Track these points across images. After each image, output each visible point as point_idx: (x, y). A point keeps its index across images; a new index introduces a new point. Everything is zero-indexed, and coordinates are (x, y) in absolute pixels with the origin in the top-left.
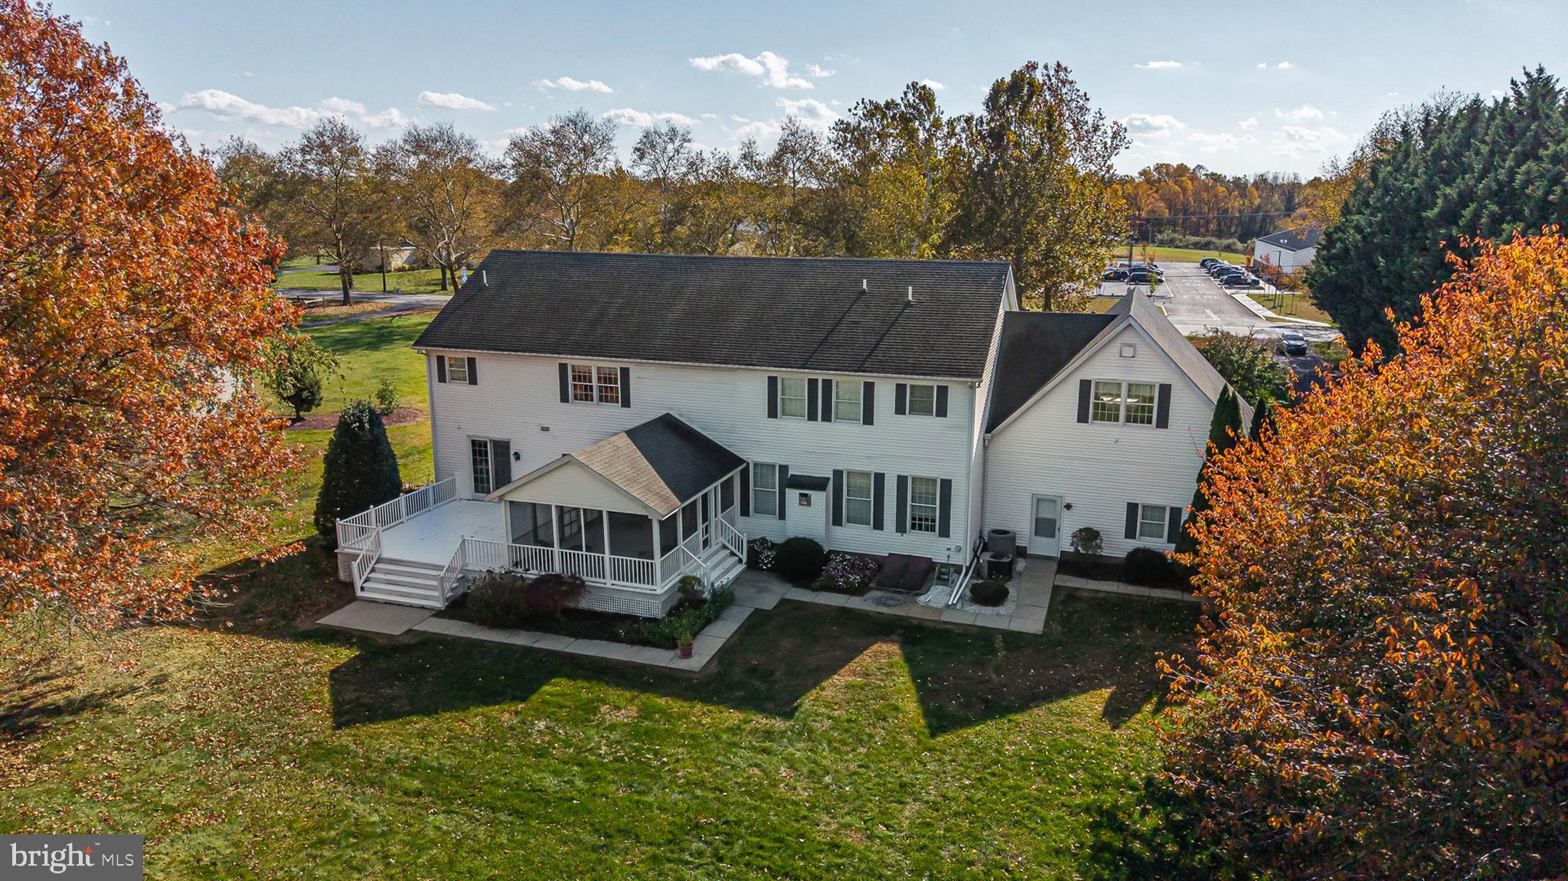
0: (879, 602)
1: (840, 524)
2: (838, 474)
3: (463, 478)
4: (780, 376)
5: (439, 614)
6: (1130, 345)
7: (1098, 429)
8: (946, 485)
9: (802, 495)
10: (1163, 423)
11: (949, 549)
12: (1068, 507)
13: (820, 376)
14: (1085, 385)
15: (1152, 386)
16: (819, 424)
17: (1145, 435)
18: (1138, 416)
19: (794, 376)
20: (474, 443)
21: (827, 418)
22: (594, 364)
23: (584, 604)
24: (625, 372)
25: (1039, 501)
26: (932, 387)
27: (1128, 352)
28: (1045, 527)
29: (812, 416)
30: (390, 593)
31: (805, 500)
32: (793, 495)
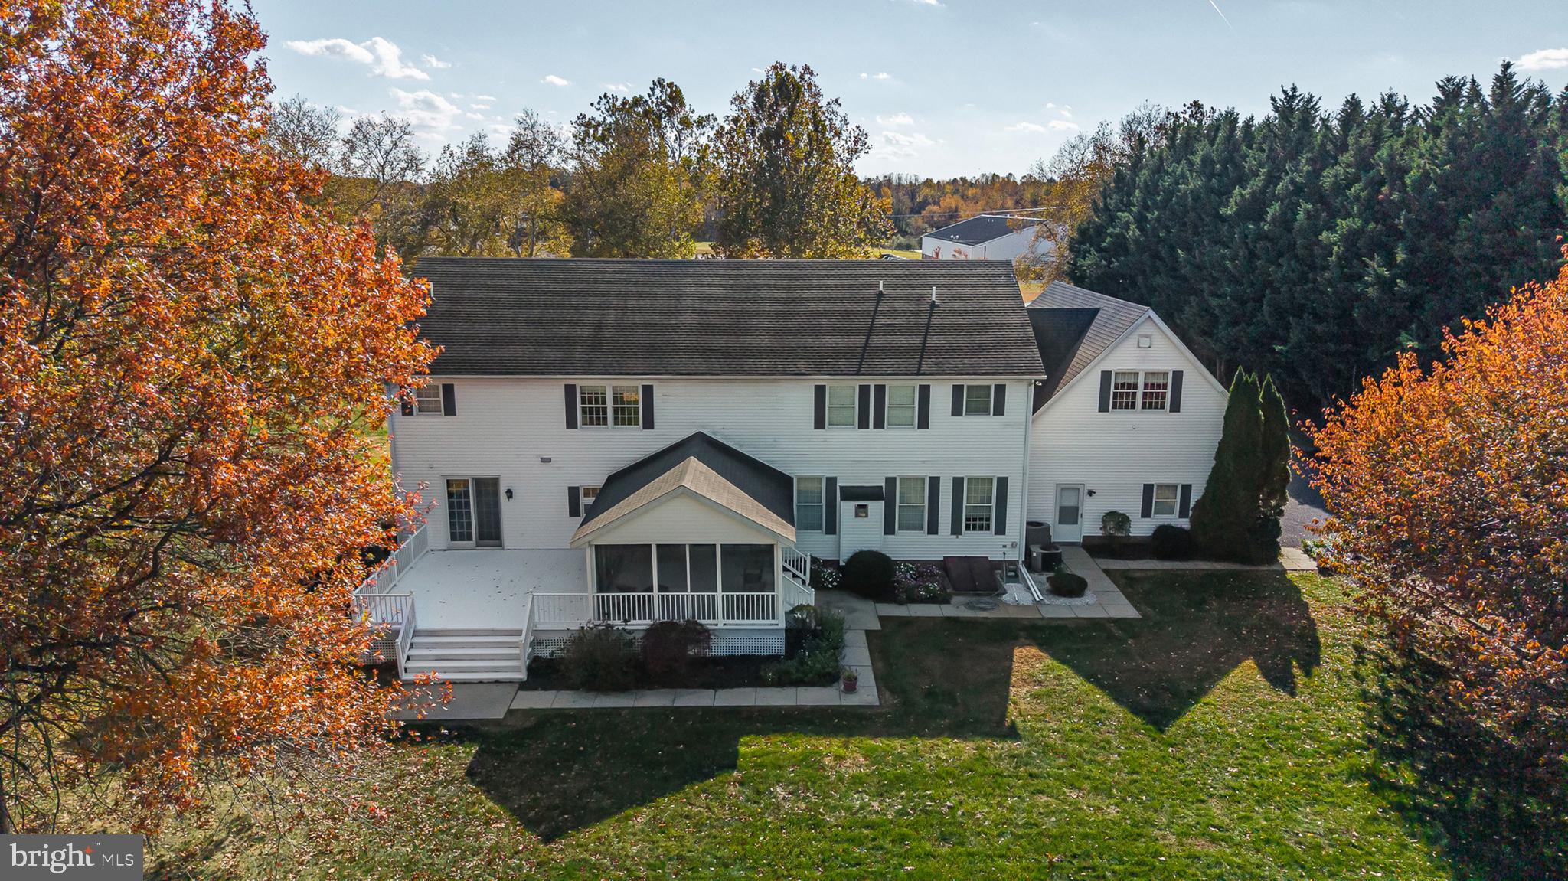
0: (970, 606)
1: (893, 533)
2: (891, 481)
3: (438, 526)
4: (828, 385)
5: (523, 686)
6: (1147, 336)
7: (1119, 418)
8: (1003, 483)
9: (860, 506)
10: (1175, 407)
11: (1005, 546)
12: (1091, 493)
13: (872, 382)
14: (1106, 376)
15: (1166, 374)
16: (871, 432)
17: (1158, 420)
18: (1153, 402)
19: (844, 383)
20: (449, 483)
21: (879, 424)
22: (607, 384)
23: (718, 650)
24: (648, 391)
25: (1063, 489)
26: (989, 387)
27: (1145, 342)
28: (1069, 515)
29: (863, 424)
30: (445, 670)
31: (861, 511)
32: (846, 509)
